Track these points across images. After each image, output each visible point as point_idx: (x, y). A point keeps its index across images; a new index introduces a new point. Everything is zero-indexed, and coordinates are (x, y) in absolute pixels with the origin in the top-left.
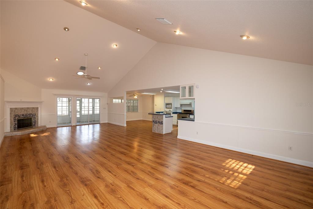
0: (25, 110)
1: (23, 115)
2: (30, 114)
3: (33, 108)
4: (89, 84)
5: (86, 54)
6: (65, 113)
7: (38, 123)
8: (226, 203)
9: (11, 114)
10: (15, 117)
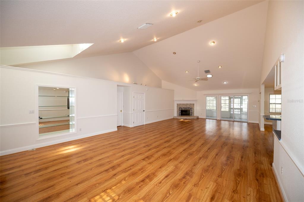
0: (185, 105)
1: (184, 108)
2: (188, 108)
3: (191, 104)
4: (225, 83)
5: (198, 61)
6: (227, 109)
7: (194, 114)
8: (77, 185)
9: (177, 107)
10: (179, 109)
